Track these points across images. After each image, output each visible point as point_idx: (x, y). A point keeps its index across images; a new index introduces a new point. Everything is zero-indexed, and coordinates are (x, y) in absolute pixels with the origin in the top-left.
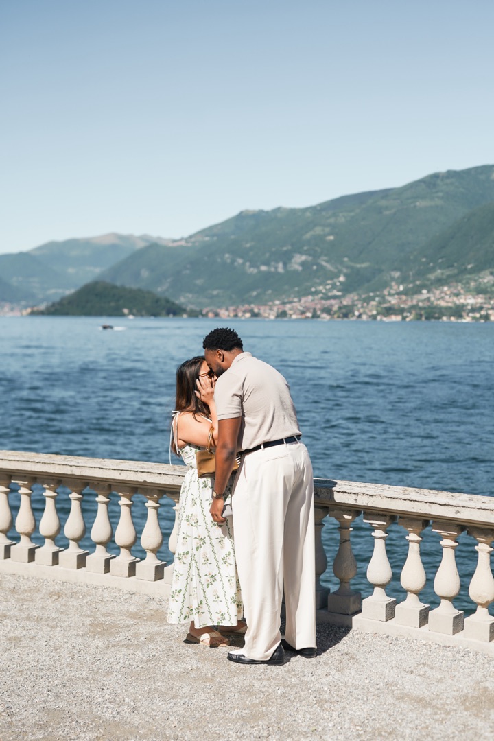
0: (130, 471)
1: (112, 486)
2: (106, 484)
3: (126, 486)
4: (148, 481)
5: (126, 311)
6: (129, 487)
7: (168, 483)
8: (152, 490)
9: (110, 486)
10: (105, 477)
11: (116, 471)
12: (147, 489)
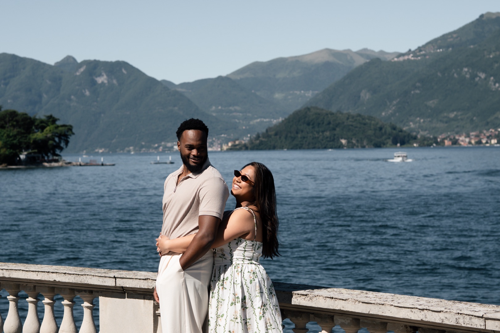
0: (44, 272)
1: (36, 287)
2: (32, 285)
3: (46, 287)
4: (57, 280)
5: (344, 141)
6: (48, 287)
7: (71, 281)
8: (65, 289)
9: (35, 286)
10: (29, 278)
11: (34, 273)
12: (61, 288)
